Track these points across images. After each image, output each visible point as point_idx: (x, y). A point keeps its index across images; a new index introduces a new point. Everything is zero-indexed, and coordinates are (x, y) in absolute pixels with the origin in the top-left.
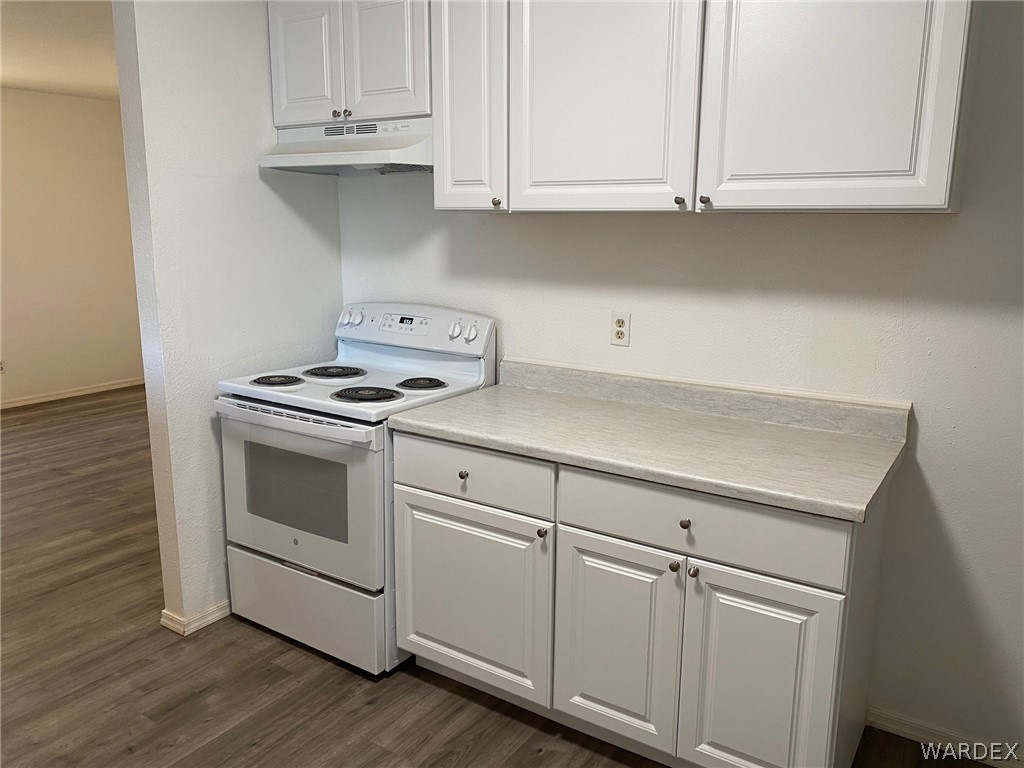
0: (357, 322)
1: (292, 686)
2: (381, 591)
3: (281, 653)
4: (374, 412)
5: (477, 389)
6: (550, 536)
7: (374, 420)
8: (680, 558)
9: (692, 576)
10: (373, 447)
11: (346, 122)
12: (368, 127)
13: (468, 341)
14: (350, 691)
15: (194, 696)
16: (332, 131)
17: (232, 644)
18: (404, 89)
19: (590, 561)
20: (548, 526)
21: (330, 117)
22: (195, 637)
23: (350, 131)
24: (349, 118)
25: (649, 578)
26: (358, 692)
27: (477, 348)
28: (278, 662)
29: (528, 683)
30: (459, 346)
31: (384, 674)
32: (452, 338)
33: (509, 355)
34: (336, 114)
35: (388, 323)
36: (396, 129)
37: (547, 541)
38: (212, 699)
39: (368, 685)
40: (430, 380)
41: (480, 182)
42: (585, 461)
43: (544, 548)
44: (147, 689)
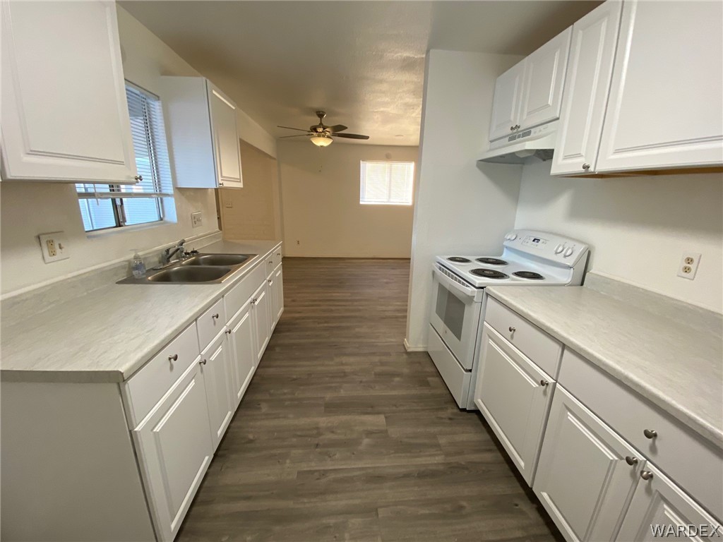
0: (513, 238)
1: (426, 391)
2: (470, 371)
3: (433, 376)
4: (478, 282)
5: (564, 285)
6: (550, 387)
7: (477, 286)
8: (640, 457)
9: (645, 478)
10: (475, 299)
11: (518, 132)
12: (527, 133)
13: (565, 256)
14: (447, 408)
15: (394, 375)
16: (512, 138)
17: (419, 363)
18: (548, 105)
19: (571, 418)
20: (551, 381)
21: (510, 132)
22: (409, 354)
23: (519, 137)
24: (519, 130)
25: (611, 456)
26: (450, 411)
27: (569, 262)
28: (429, 379)
29: (522, 464)
30: (559, 259)
31: (464, 410)
32: (556, 253)
33: (595, 269)
34: (512, 128)
35: (527, 241)
36: (540, 131)
37: (547, 390)
38: (397, 379)
39: (456, 410)
40: (534, 274)
41: (579, 155)
42: (581, 349)
43: (545, 393)
44: (382, 364)
